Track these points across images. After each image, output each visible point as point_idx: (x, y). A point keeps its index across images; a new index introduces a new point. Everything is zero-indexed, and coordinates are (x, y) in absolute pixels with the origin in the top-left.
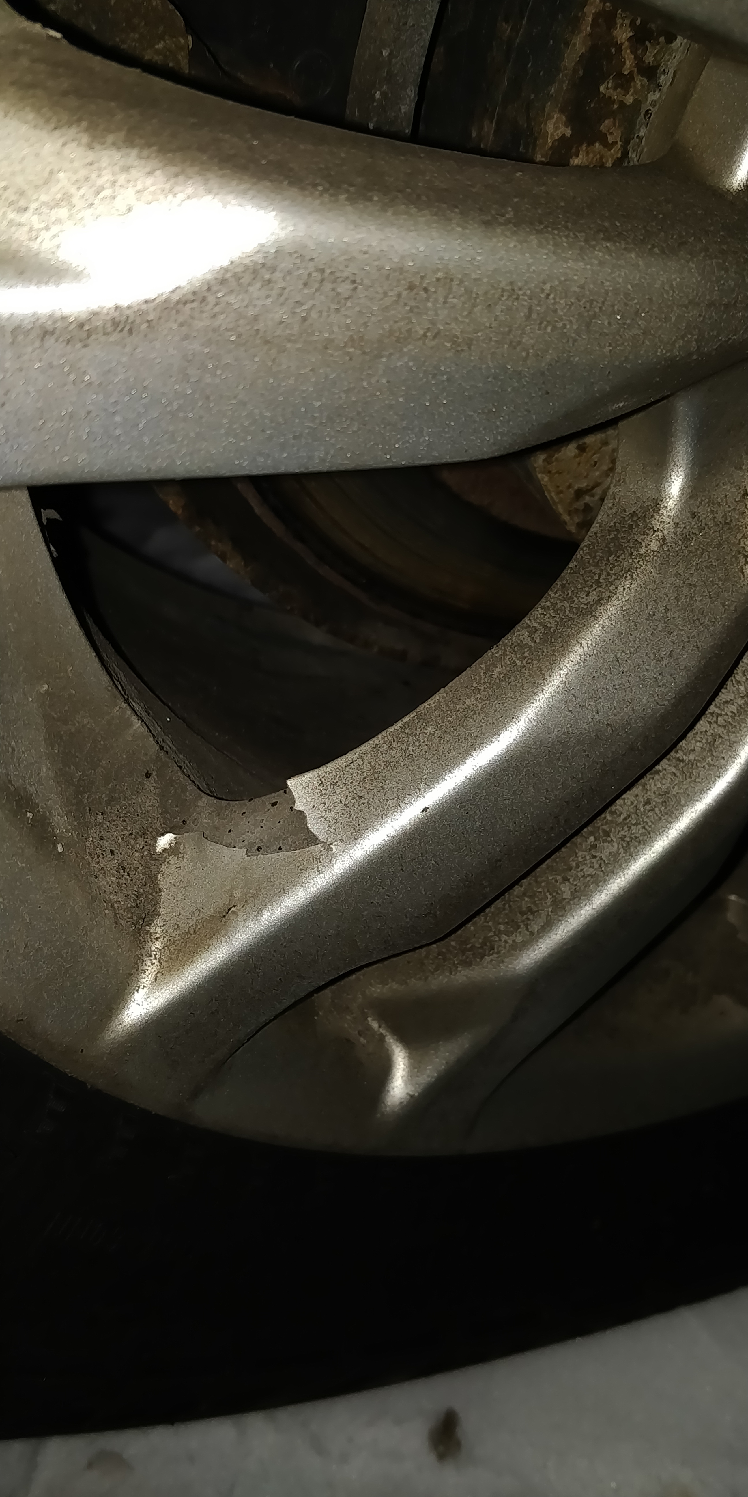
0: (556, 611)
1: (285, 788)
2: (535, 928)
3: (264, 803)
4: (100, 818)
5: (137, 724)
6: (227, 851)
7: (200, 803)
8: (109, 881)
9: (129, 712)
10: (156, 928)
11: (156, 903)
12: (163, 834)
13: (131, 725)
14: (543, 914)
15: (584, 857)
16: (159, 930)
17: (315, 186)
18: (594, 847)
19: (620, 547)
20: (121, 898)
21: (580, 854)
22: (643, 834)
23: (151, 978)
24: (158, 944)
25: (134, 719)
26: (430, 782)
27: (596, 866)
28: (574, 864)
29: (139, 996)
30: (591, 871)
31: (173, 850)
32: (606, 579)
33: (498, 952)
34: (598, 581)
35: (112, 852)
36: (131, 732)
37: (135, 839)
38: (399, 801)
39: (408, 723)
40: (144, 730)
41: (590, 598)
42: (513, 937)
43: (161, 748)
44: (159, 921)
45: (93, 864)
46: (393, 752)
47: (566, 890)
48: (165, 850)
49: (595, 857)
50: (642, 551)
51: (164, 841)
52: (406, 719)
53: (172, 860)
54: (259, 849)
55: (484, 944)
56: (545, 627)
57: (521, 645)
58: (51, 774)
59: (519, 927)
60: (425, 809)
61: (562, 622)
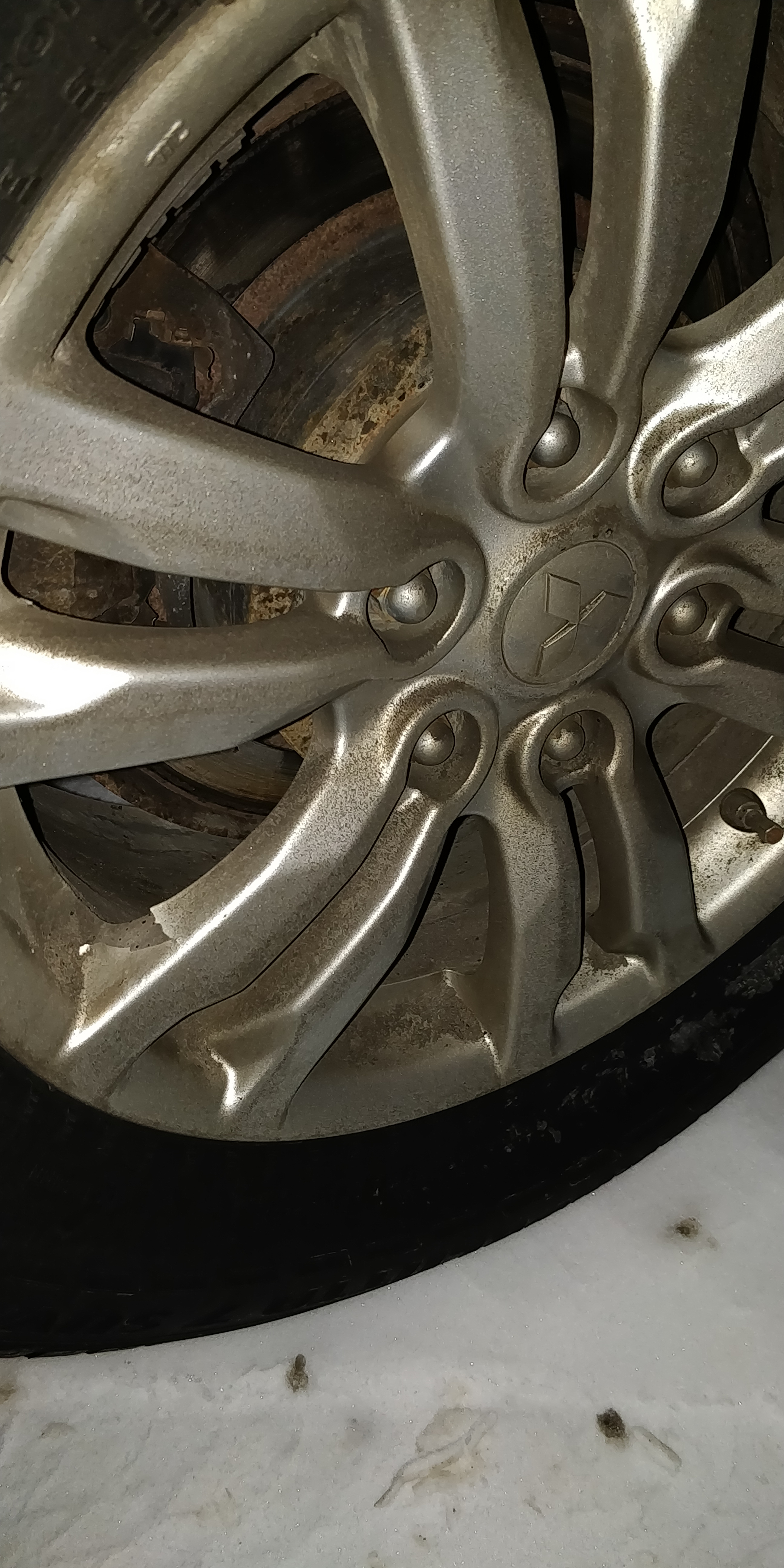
0: (286, 808)
1: (150, 913)
2: (301, 983)
3: (138, 922)
4: (49, 937)
5: (65, 885)
6: (119, 950)
7: (102, 927)
8: (56, 970)
9: (61, 879)
10: (83, 995)
11: (82, 982)
12: (83, 945)
13: (62, 886)
14: (306, 975)
15: (325, 940)
16: (84, 997)
17: (142, 662)
18: (330, 933)
19: (315, 773)
20: (64, 979)
21: (323, 939)
22: (354, 923)
23: (83, 1022)
24: (85, 1004)
25: (64, 882)
26: (227, 901)
27: (332, 944)
28: (320, 945)
29: (76, 1032)
30: (330, 947)
31: (89, 953)
32: (310, 790)
33: (283, 1001)
34: (306, 792)
35: (57, 955)
36: (62, 889)
37: (68, 948)
38: (212, 914)
39: (214, 871)
40: (69, 888)
41: (303, 800)
42: (290, 991)
43: (79, 898)
44: (84, 991)
45: (48, 961)
46: (206, 887)
47: (317, 960)
48: (84, 954)
49: (331, 939)
50: (326, 775)
51: (83, 949)
52: (213, 869)
53: (89, 958)
54: (137, 947)
55: (274, 997)
56: (281, 816)
57: (270, 826)
58: (25, 914)
59: (293, 985)
60: (225, 916)
61: (289, 813)
